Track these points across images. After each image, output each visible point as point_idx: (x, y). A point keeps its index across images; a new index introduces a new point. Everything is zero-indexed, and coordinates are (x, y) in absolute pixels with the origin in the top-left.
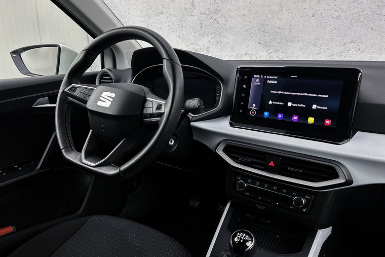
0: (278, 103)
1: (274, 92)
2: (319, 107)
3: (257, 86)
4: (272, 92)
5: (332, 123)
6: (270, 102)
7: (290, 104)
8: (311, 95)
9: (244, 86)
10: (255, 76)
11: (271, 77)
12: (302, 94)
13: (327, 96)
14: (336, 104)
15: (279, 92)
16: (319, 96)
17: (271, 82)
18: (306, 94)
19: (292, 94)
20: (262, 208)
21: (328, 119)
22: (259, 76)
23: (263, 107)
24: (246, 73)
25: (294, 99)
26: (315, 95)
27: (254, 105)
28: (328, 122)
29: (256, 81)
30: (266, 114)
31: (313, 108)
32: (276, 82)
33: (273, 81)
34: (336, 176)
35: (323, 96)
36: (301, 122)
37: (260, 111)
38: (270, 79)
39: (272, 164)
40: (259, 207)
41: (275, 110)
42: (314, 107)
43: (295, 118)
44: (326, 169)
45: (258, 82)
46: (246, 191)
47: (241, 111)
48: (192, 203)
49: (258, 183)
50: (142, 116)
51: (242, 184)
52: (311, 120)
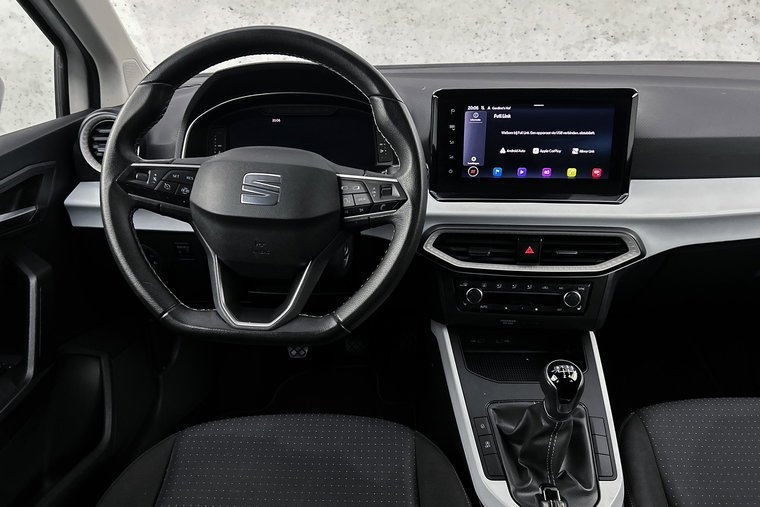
0: (516, 151)
1: (507, 133)
2: (582, 151)
3: (475, 126)
4: (503, 133)
5: (602, 173)
6: (503, 151)
7: (536, 151)
8: (569, 133)
9: (452, 127)
10: (470, 108)
11: (499, 108)
12: (553, 133)
13: (593, 133)
14: (606, 144)
15: (516, 133)
16: (581, 133)
17: (500, 116)
18: (561, 133)
19: (538, 133)
20: (511, 322)
21: (597, 167)
22: (477, 108)
23: (490, 159)
24: (451, 104)
25: (542, 142)
26: (575, 133)
27: (474, 159)
28: (597, 172)
29: (473, 116)
30: (497, 171)
31: (574, 153)
32: (509, 116)
33: (503, 114)
34: (624, 249)
35: (587, 133)
36: (556, 177)
37: (486, 167)
38: (498, 112)
40: (504, 322)
41: (510, 163)
42: (575, 151)
43: (546, 172)
44: (607, 243)
45: (476, 119)
46: (482, 303)
47: (451, 171)
48: (294, 352)
49: (499, 286)
50: (344, 211)
51: (475, 293)
52: (572, 172)
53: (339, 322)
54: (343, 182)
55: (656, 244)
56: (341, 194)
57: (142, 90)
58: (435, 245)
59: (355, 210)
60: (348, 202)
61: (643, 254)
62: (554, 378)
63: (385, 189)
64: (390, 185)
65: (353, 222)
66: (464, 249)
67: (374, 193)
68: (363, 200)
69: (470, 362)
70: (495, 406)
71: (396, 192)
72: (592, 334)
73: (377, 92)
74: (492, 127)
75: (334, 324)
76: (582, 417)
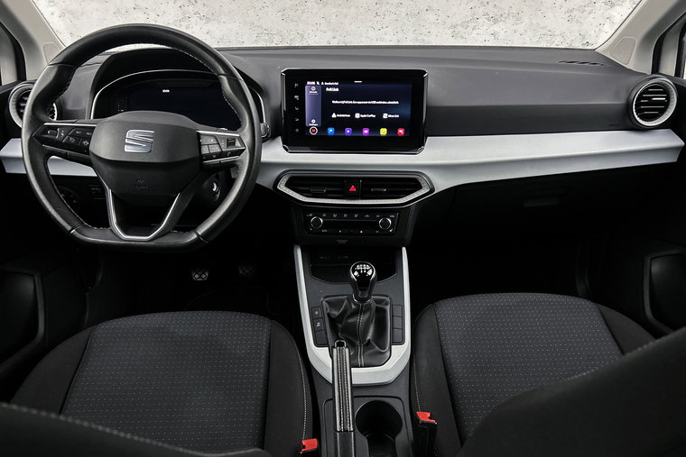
0: (343, 116)
1: (336, 102)
2: (390, 116)
3: (312, 95)
4: (333, 102)
5: (405, 132)
6: (334, 116)
7: (357, 116)
8: (380, 102)
9: (296, 97)
10: (308, 83)
11: (330, 84)
12: (369, 102)
13: (398, 102)
14: (407, 111)
15: (343, 102)
16: (389, 103)
17: (330, 89)
18: (374, 102)
19: (359, 103)
20: (344, 242)
21: (401, 127)
22: (314, 83)
23: (326, 122)
24: (295, 80)
25: (362, 109)
26: (384, 103)
27: (313, 121)
28: (401, 131)
29: (311, 89)
30: (331, 130)
32: (337, 90)
33: (333, 88)
34: (419, 187)
35: (393, 103)
36: (372, 135)
37: (322, 128)
38: (329, 86)
39: (353, 189)
40: (340, 241)
41: (340, 124)
42: (385, 116)
43: (366, 131)
44: (407, 183)
45: (313, 91)
46: (322, 228)
47: (297, 130)
48: (197, 276)
49: (335, 216)
50: (202, 157)
51: (317, 220)
52: (383, 132)
53: (198, 235)
54: (202, 137)
55: (442, 183)
56: (200, 145)
57: (50, 70)
58: (288, 185)
59: (210, 156)
60: (205, 150)
61: (432, 190)
62: (356, 273)
63: (231, 142)
64: (234, 138)
65: (209, 165)
66: (307, 188)
67: (223, 144)
68: (216, 149)
69: (314, 271)
70: (327, 299)
71: (238, 144)
72: (404, 249)
73: (223, 72)
74: (326, 97)
75: (195, 236)
76: (387, 304)
